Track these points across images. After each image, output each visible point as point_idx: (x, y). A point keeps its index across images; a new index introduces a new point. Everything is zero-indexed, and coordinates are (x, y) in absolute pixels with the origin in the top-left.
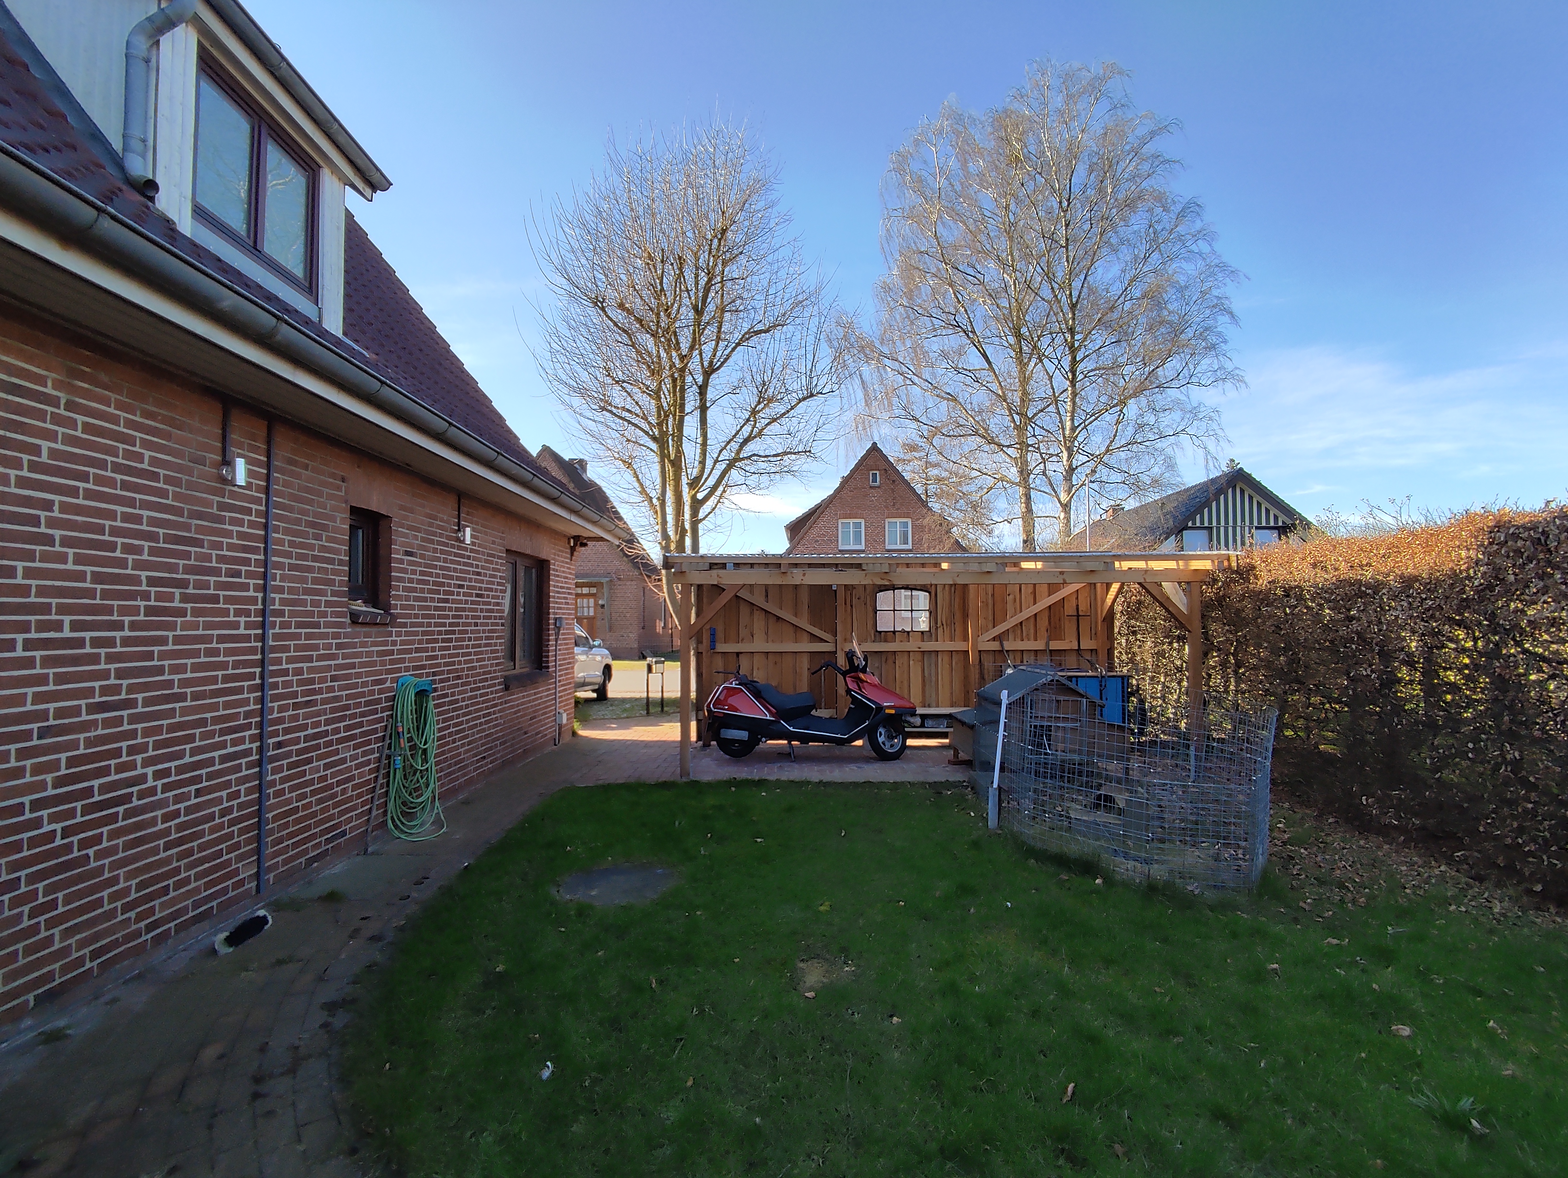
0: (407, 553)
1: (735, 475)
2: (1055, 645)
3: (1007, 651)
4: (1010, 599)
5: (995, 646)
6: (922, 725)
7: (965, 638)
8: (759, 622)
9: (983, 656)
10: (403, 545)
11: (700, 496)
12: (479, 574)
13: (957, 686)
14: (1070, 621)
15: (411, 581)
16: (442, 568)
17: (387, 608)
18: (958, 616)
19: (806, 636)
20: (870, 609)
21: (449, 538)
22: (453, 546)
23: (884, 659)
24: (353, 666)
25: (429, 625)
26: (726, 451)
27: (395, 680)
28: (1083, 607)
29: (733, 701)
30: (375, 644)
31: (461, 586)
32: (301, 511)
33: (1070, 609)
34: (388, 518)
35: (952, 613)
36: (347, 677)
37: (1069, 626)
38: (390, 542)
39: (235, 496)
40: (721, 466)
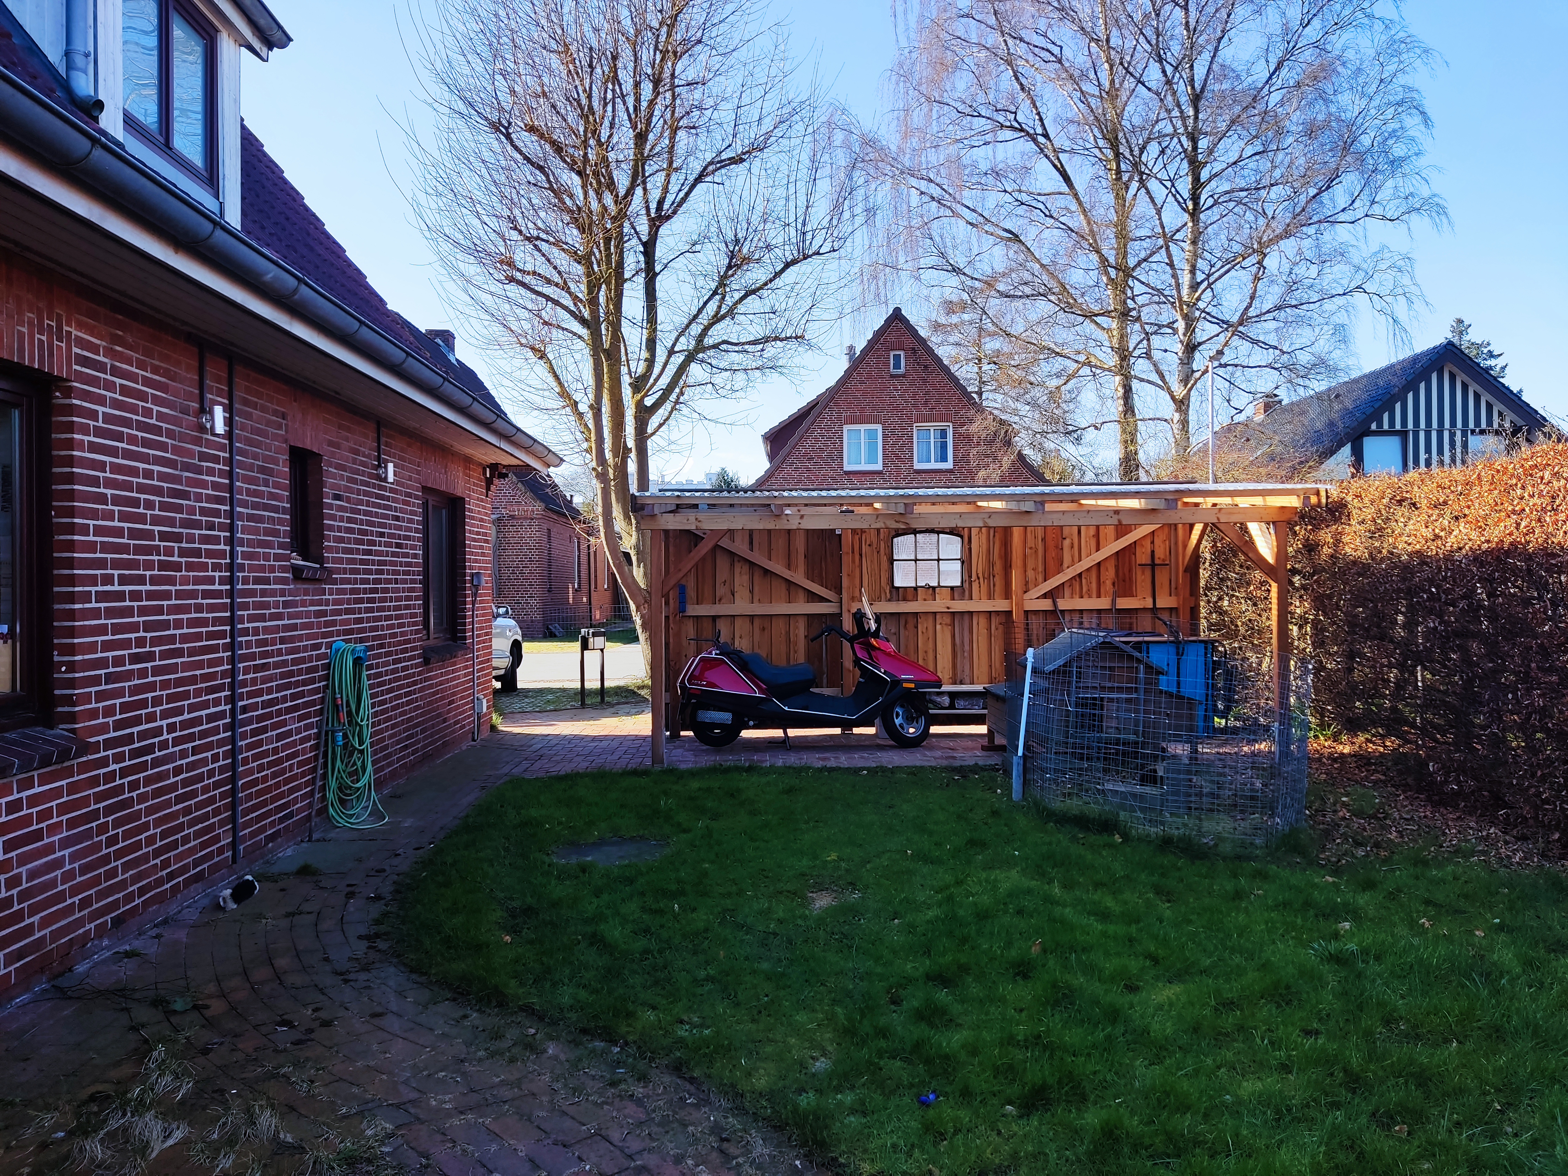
0: (337, 497)
1: (696, 371)
2: (1124, 603)
3: (1062, 611)
4: (1067, 543)
5: (1046, 604)
6: (952, 706)
7: (1007, 595)
8: (741, 579)
10: (333, 487)
11: (649, 402)
12: (397, 518)
13: (998, 655)
14: (1143, 573)
15: (339, 529)
16: (366, 513)
17: (320, 560)
18: (998, 568)
19: (801, 595)
20: (884, 559)
21: (371, 476)
22: (374, 486)
23: (902, 623)
24: (294, 627)
25: (355, 581)
26: (682, 339)
27: (329, 645)
28: (1160, 553)
29: (711, 675)
30: (313, 603)
31: (382, 535)
32: (255, 457)
33: (1142, 557)
34: (318, 456)
35: (990, 564)
36: (292, 639)
37: (1142, 579)
38: (321, 484)
39: (209, 444)
40: (677, 359)
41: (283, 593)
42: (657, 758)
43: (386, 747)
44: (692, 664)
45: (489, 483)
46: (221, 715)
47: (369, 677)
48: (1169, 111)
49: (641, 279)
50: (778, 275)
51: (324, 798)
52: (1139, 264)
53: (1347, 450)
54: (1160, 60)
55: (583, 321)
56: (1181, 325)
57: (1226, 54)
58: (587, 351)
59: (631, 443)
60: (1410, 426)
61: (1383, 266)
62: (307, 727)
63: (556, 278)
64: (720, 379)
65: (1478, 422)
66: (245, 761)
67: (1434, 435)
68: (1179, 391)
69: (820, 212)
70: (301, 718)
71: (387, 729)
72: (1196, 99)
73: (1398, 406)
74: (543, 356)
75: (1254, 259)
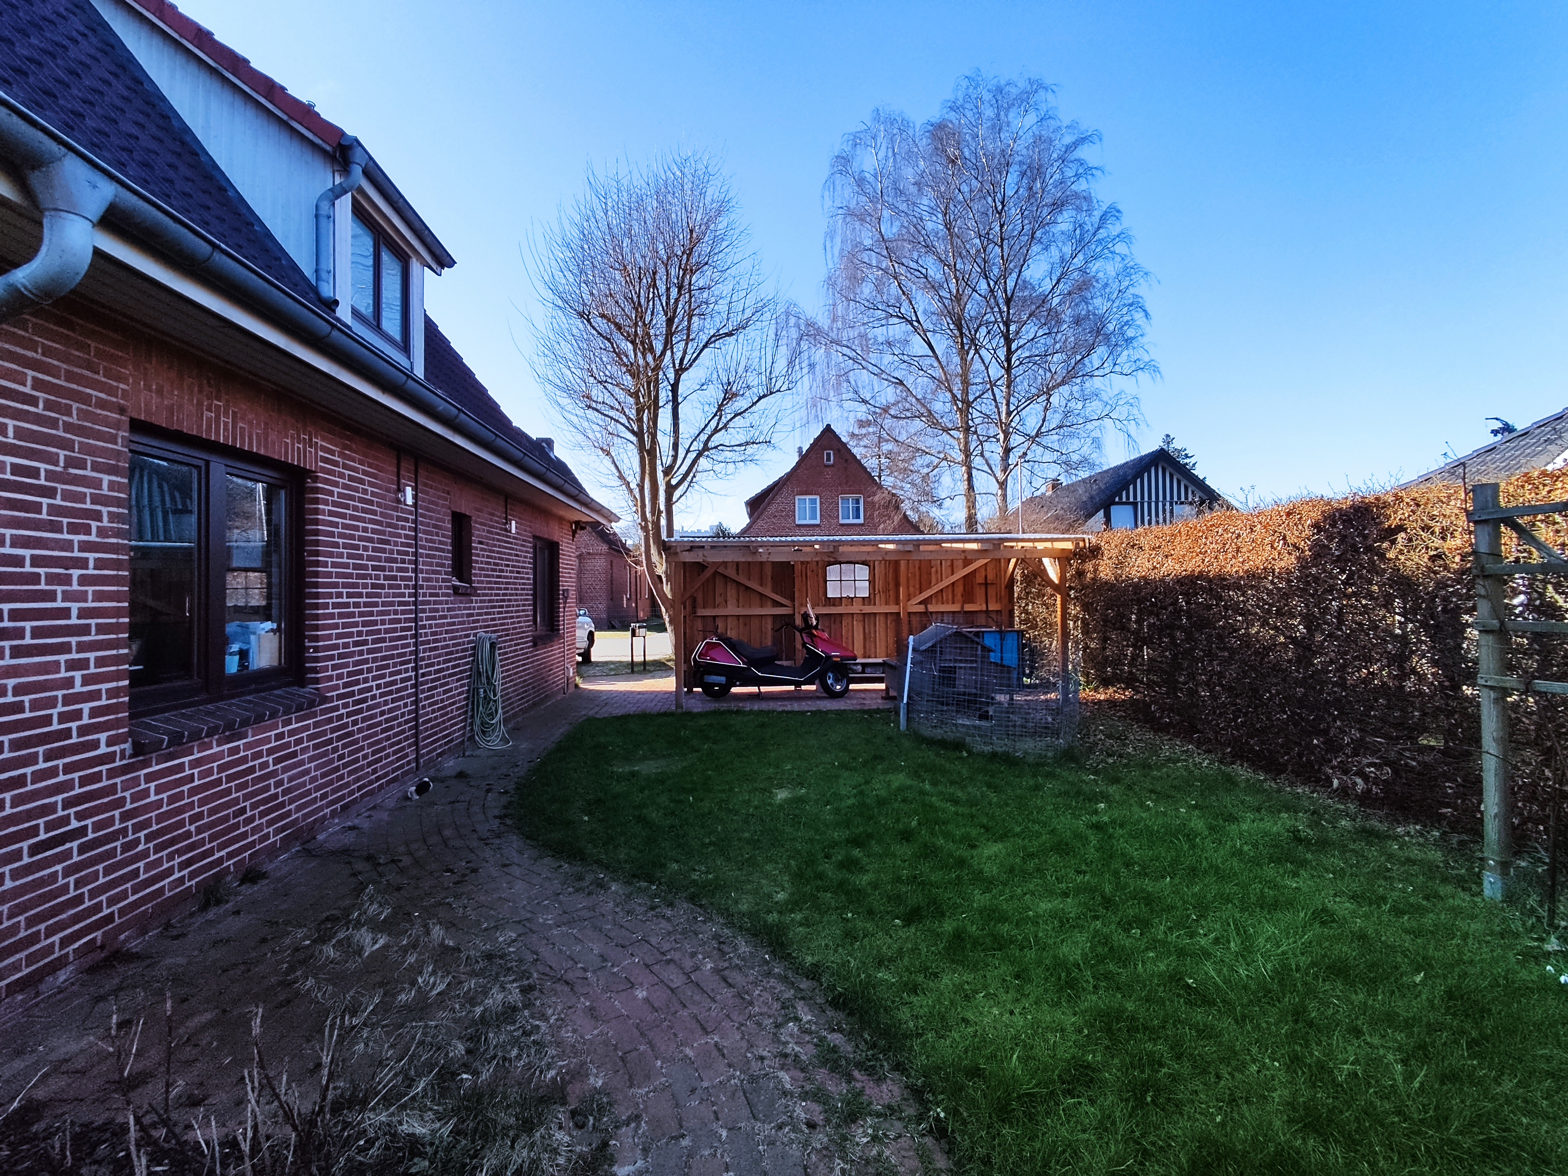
0: (480, 543)
1: (703, 462)
2: (969, 607)
3: (931, 613)
4: (934, 570)
5: (921, 608)
7: (897, 603)
8: (731, 593)
9: (913, 618)
10: (479, 536)
11: (674, 482)
12: (517, 555)
13: (891, 640)
14: (980, 589)
15: (482, 563)
16: (498, 552)
17: (470, 582)
18: (892, 586)
19: (769, 603)
20: (821, 580)
21: (501, 529)
22: (503, 535)
23: (833, 620)
24: (454, 624)
25: (491, 595)
26: (695, 443)
27: (475, 635)
28: (991, 577)
29: (713, 653)
30: (465, 608)
31: (508, 566)
32: (431, 518)
33: (980, 579)
34: (470, 517)
35: (887, 583)
36: (452, 631)
37: (980, 593)
38: (471, 535)
39: (403, 511)
40: (692, 456)
41: (447, 603)
42: (679, 705)
43: (510, 698)
44: (701, 646)
45: (574, 533)
46: (409, 679)
47: (500, 655)
48: (992, 308)
49: (669, 406)
50: (754, 404)
51: (472, 730)
52: (976, 399)
53: (1101, 513)
54: (986, 278)
55: (632, 432)
56: (1001, 436)
57: (1027, 274)
58: (636, 451)
59: (662, 507)
60: (1139, 499)
61: (1121, 402)
62: (462, 686)
63: (617, 406)
64: (718, 467)
65: (1179, 497)
66: (424, 707)
67: (1153, 505)
68: (1001, 476)
69: (781, 365)
70: (458, 680)
71: (510, 687)
72: (1008, 302)
73: (1131, 487)
74: (608, 453)
75: (1044, 397)
